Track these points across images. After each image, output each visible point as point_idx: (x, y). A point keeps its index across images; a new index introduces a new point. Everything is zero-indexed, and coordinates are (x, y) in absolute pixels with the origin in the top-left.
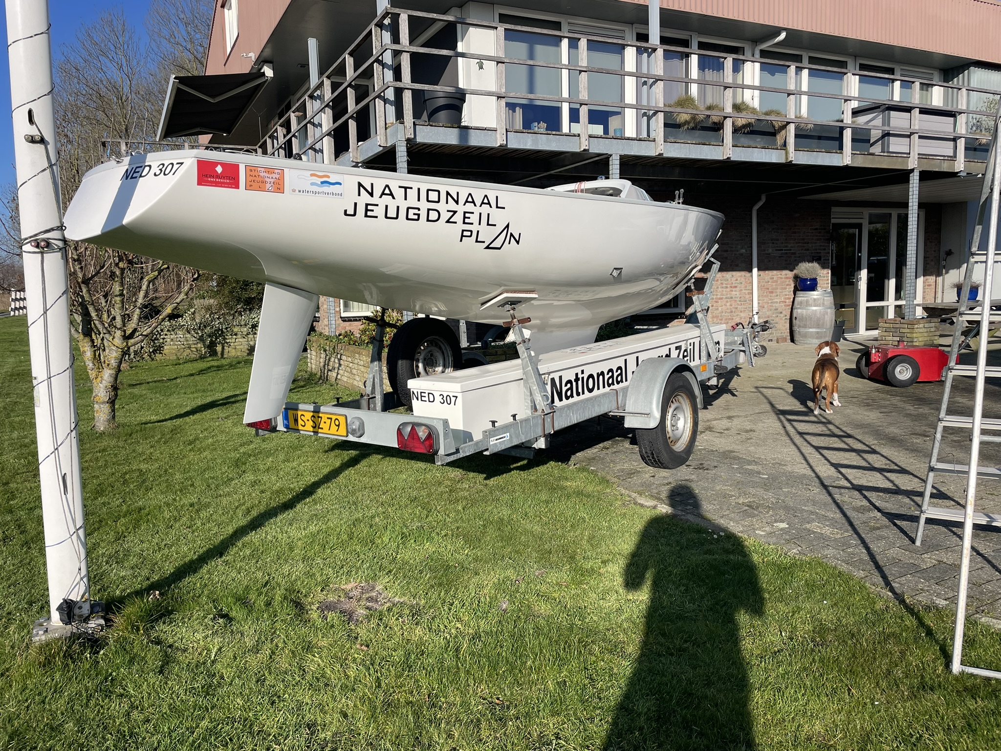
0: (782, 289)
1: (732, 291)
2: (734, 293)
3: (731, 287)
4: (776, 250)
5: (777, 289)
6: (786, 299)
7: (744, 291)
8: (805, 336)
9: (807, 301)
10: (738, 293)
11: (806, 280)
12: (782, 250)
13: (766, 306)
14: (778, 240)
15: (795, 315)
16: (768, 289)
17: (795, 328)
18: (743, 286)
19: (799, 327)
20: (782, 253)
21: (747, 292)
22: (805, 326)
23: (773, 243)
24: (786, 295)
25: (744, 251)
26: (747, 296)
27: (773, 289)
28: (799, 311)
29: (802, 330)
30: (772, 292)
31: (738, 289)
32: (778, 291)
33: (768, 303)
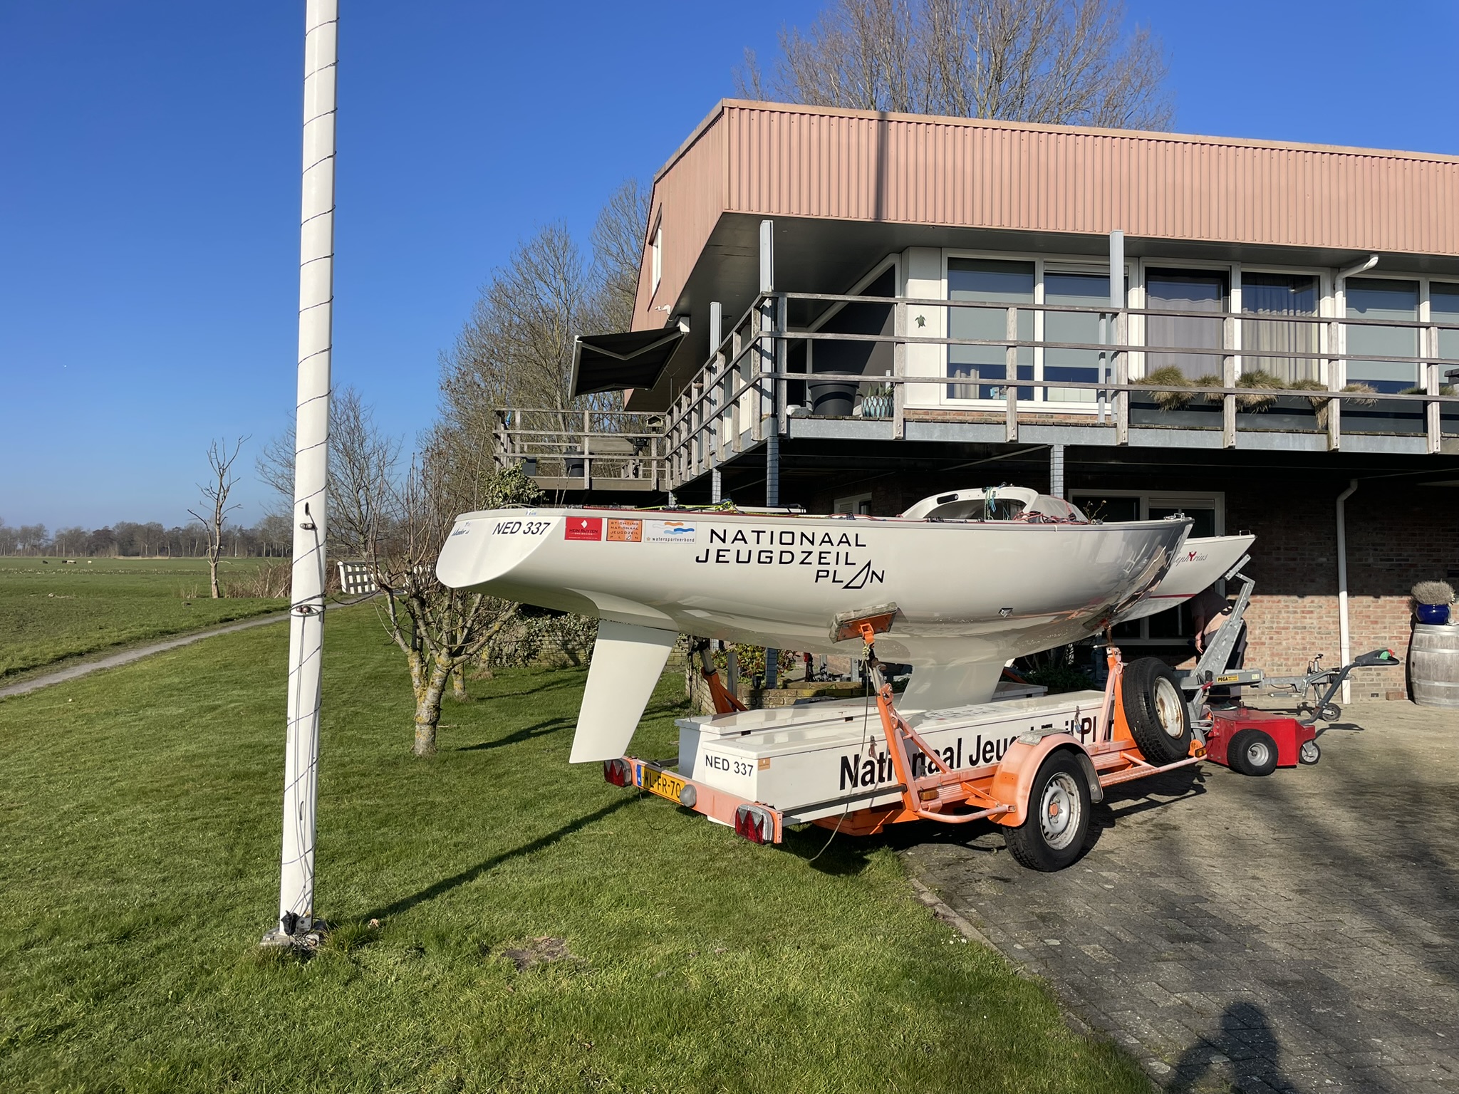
0: (1394, 618)
1: (1305, 618)
2: (1308, 621)
3: (1303, 612)
4: (1381, 560)
5: (1385, 617)
6: (1401, 633)
7: (1325, 619)
8: (1429, 692)
9: (1430, 640)
10: (1315, 622)
11: (1430, 607)
12: (1392, 560)
13: (1365, 643)
14: (1384, 545)
15: (1412, 659)
16: (1369, 617)
17: (1414, 679)
18: (1324, 611)
19: (1419, 677)
20: (1392, 565)
21: (1331, 620)
22: (1428, 678)
23: (1376, 550)
24: (1401, 627)
25: (1324, 560)
26: (1332, 627)
27: (1378, 617)
28: (1418, 653)
29: (1423, 683)
30: (1376, 622)
31: (1315, 615)
32: (1387, 620)
33: (1369, 638)
